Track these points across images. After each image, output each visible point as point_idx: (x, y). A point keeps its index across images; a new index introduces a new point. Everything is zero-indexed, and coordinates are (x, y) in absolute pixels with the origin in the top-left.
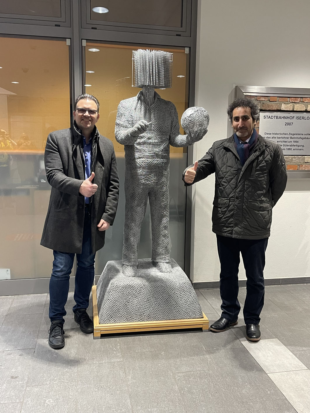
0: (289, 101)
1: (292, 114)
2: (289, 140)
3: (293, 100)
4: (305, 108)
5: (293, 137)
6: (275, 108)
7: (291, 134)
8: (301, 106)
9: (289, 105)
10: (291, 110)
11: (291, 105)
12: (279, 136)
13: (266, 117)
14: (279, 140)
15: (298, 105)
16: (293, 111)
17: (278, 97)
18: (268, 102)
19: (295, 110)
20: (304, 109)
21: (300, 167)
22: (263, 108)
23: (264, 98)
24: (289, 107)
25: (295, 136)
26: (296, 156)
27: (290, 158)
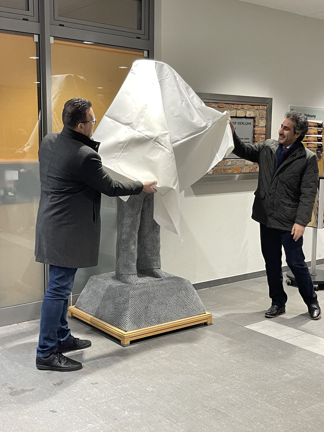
0: (232, 107)
1: (235, 120)
3: (236, 107)
4: (244, 114)
8: (242, 112)
11: (235, 112)
15: (239, 111)
18: (218, 108)
19: (237, 116)
21: (242, 169)
23: (215, 104)
24: (233, 113)
27: (235, 162)
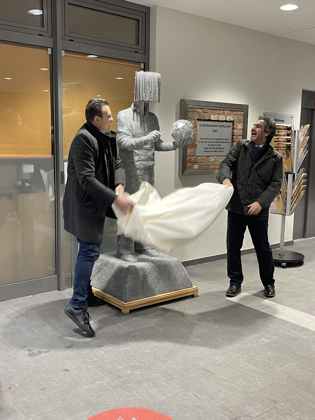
0: (215, 112)
1: (217, 123)
2: (215, 144)
3: (217, 112)
4: (225, 118)
5: (217, 141)
6: (207, 118)
7: (217, 139)
8: (223, 117)
9: (216, 116)
10: (217, 119)
11: (217, 116)
12: (209, 141)
13: (201, 125)
14: (209, 144)
15: (221, 116)
16: (218, 121)
17: (209, 109)
18: (203, 113)
19: (219, 120)
20: (224, 120)
22: (200, 118)
23: (200, 110)
25: (219, 141)
26: (220, 157)
27: (216, 159)
